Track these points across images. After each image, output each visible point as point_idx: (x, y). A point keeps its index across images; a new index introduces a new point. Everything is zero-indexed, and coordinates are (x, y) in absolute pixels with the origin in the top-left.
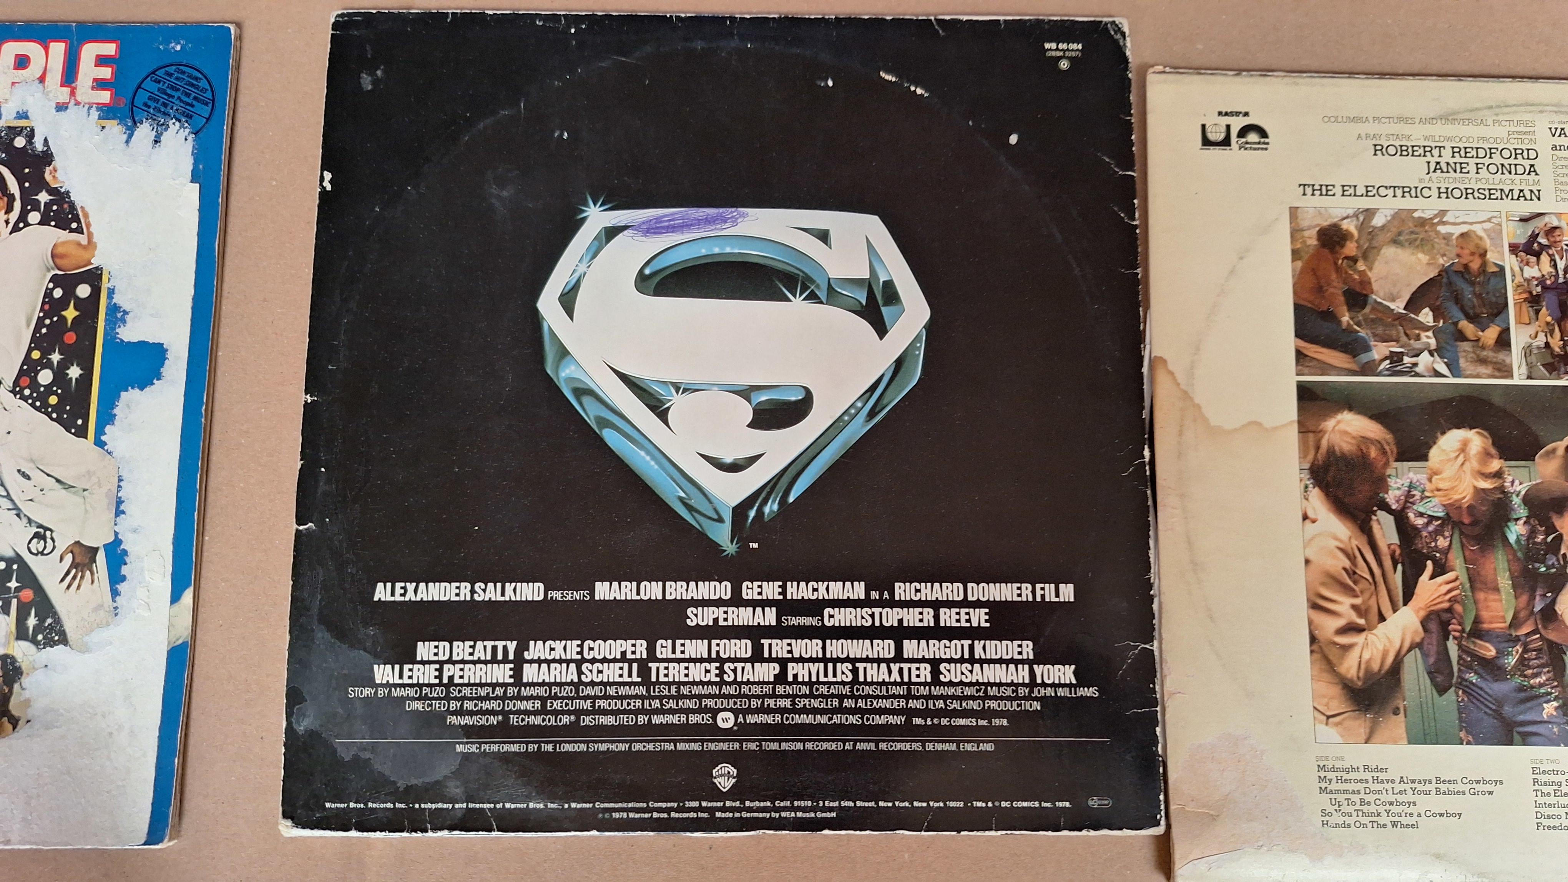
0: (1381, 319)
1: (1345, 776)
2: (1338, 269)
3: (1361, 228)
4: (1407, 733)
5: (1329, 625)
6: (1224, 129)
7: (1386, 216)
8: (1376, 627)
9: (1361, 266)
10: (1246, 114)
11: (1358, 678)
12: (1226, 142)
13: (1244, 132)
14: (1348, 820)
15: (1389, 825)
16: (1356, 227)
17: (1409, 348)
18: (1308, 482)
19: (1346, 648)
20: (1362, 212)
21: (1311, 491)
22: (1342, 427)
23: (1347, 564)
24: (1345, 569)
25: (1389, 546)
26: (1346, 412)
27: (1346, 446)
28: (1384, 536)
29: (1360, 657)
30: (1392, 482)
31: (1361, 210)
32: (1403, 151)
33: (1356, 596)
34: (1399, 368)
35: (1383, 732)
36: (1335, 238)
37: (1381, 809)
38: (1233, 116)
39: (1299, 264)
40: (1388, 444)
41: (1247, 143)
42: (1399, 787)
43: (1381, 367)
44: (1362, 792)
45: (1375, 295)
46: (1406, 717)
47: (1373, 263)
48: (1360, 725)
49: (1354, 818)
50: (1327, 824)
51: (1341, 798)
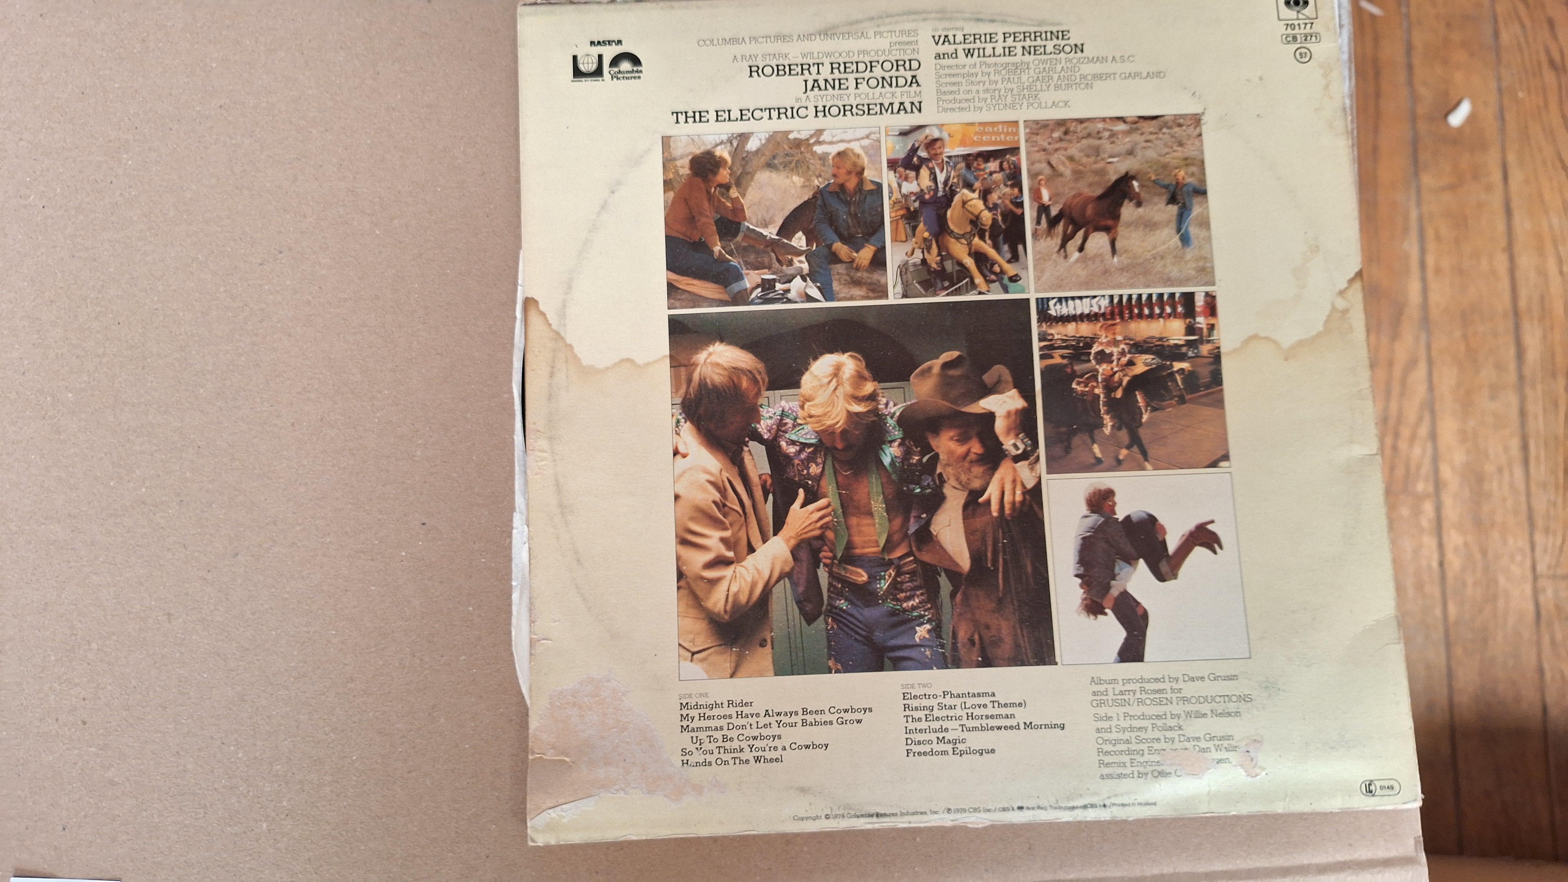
0: (753, 247)
1: (709, 713)
2: (710, 197)
3: (734, 154)
4: (774, 665)
5: (697, 560)
6: (595, 60)
7: (760, 140)
8: (745, 559)
9: (734, 193)
10: (619, 42)
11: (725, 611)
12: (598, 72)
13: (616, 61)
14: (709, 758)
15: (752, 761)
16: (730, 153)
17: (781, 275)
18: (680, 417)
19: (714, 582)
20: (736, 138)
21: (682, 426)
22: (714, 359)
23: (717, 496)
24: (715, 502)
25: (760, 476)
26: (717, 344)
27: (717, 377)
28: (755, 466)
29: (728, 591)
30: (765, 412)
31: (735, 135)
32: (779, 70)
33: (726, 529)
34: (771, 295)
35: (749, 665)
36: (708, 166)
37: (744, 745)
38: (606, 44)
39: (671, 194)
40: (760, 373)
41: (620, 72)
42: (763, 721)
43: (753, 296)
44: (726, 728)
45: (748, 222)
46: (773, 649)
47: (746, 190)
48: (726, 661)
49: (716, 754)
50: (687, 763)
51: (702, 735)
